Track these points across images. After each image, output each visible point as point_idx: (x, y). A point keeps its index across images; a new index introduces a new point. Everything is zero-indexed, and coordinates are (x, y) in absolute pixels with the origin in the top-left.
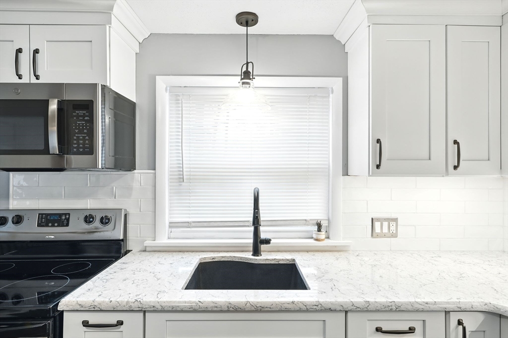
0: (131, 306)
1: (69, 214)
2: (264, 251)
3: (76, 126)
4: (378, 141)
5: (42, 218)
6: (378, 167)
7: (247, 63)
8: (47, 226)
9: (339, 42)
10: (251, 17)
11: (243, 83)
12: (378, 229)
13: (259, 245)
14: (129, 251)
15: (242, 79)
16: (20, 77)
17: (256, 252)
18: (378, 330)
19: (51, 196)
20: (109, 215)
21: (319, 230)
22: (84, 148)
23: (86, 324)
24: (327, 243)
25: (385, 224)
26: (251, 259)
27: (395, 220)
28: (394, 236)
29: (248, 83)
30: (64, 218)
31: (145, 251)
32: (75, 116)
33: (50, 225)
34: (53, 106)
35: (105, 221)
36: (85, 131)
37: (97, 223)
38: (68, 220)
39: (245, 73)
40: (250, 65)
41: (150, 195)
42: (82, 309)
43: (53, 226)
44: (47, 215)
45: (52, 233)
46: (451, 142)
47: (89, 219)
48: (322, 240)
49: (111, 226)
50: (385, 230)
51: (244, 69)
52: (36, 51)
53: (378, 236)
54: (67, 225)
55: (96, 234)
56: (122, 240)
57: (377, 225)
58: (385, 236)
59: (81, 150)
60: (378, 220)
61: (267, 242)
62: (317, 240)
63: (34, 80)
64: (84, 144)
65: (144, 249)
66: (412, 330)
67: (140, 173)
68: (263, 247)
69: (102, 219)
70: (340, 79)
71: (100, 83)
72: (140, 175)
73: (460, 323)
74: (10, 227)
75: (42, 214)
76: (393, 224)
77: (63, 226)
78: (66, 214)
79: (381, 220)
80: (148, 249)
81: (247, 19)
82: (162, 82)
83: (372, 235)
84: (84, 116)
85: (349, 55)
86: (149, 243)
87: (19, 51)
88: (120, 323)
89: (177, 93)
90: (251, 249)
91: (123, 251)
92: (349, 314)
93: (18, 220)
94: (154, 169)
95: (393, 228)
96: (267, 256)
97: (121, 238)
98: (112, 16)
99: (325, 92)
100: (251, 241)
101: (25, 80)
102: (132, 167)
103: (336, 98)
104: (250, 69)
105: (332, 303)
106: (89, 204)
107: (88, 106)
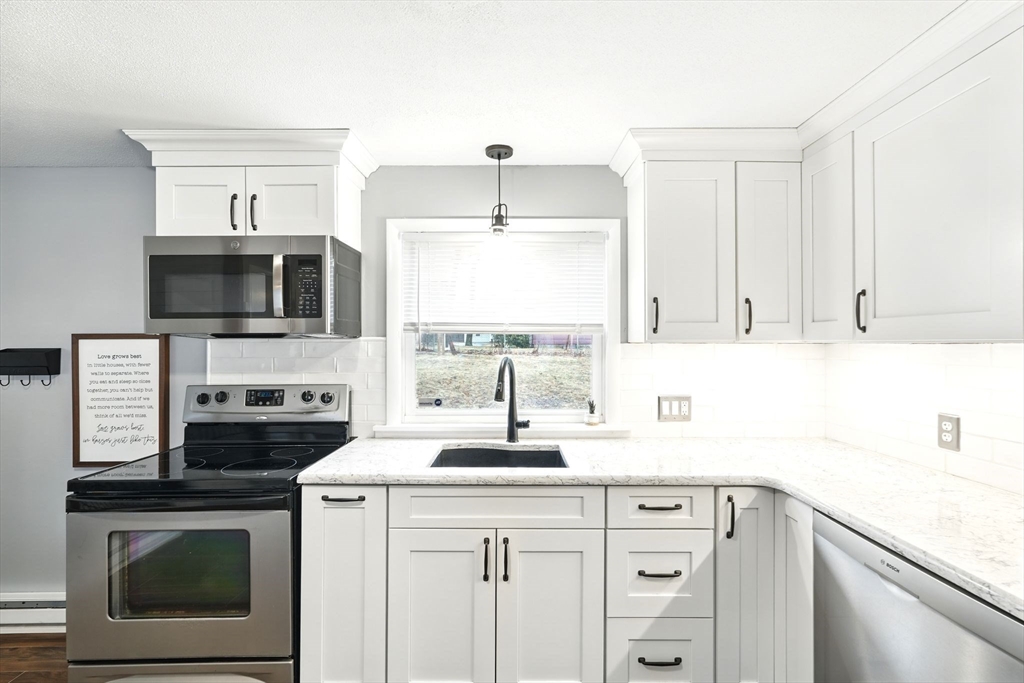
0: (374, 480)
1: (283, 391)
2: (521, 438)
3: (301, 285)
4: (655, 300)
5: (251, 396)
6: (655, 330)
7: (500, 205)
8: (257, 404)
9: (616, 173)
10: (503, 151)
11: (495, 230)
12: (665, 410)
13: (516, 428)
14: (354, 438)
15: (493, 225)
16: (234, 227)
17: (512, 437)
18: (642, 507)
19: (258, 370)
20: (331, 393)
21: (592, 412)
22: (311, 310)
23: (325, 498)
24: (601, 427)
25: (675, 404)
26: (505, 446)
27: (688, 399)
28: (687, 418)
29: (501, 230)
30: (276, 395)
31: (374, 437)
32: (300, 273)
33: (261, 403)
34: (278, 261)
35: (326, 399)
36: (312, 290)
37: (317, 402)
38: (282, 398)
39: (497, 217)
40: (503, 207)
41: (379, 368)
42: (323, 482)
43: (264, 404)
44: (256, 391)
45: (264, 414)
46: (742, 301)
47: (307, 397)
48: (595, 424)
49: (333, 405)
50: (675, 411)
51: (496, 213)
52: (254, 197)
53: (666, 419)
54: (282, 404)
55: (316, 414)
56: (347, 423)
57: (665, 405)
58: (674, 419)
59: (308, 312)
60: (666, 399)
61: (525, 425)
62: (589, 424)
63: (251, 233)
64: (311, 305)
65: (372, 435)
66: (678, 507)
67: (367, 341)
68: (521, 431)
69: (323, 396)
70: (617, 222)
71: (328, 235)
72: (366, 343)
73: (730, 499)
74: (213, 405)
75: (251, 391)
76: (685, 404)
77: (276, 404)
78: (279, 391)
79: (670, 399)
80: (377, 435)
81: (499, 152)
82: (394, 227)
83: (659, 418)
84: (311, 272)
85: (628, 189)
86: (377, 428)
87: (234, 197)
88: (362, 499)
89: (411, 241)
90: (506, 435)
91: (348, 438)
92: (610, 490)
93: (222, 397)
94: (385, 336)
95: (685, 409)
96: (525, 442)
97: (346, 420)
98: (341, 155)
99: (599, 237)
100: (506, 425)
101: (240, 232)
102: (356, 333)
103: (613, 244)
104: (503, 213)
105: (589, 477)
106: (305, 378)
107: (316, 262)
